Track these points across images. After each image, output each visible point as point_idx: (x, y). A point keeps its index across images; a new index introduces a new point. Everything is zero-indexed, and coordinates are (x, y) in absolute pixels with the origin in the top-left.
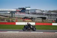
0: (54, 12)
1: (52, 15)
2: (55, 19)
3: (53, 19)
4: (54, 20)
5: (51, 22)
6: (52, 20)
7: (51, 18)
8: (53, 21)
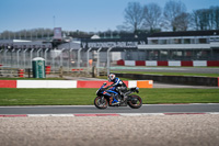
0: (23, 38)
1: (17, 49)
2: (27, 63)
3: (21, 63)
4: (23, 68)
5: (11, 75)
6: (15, 66)
7: (12, 62)
8: (19, 71)
